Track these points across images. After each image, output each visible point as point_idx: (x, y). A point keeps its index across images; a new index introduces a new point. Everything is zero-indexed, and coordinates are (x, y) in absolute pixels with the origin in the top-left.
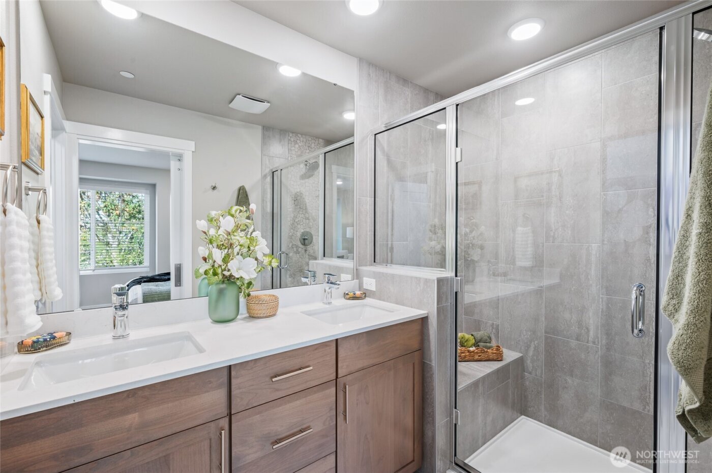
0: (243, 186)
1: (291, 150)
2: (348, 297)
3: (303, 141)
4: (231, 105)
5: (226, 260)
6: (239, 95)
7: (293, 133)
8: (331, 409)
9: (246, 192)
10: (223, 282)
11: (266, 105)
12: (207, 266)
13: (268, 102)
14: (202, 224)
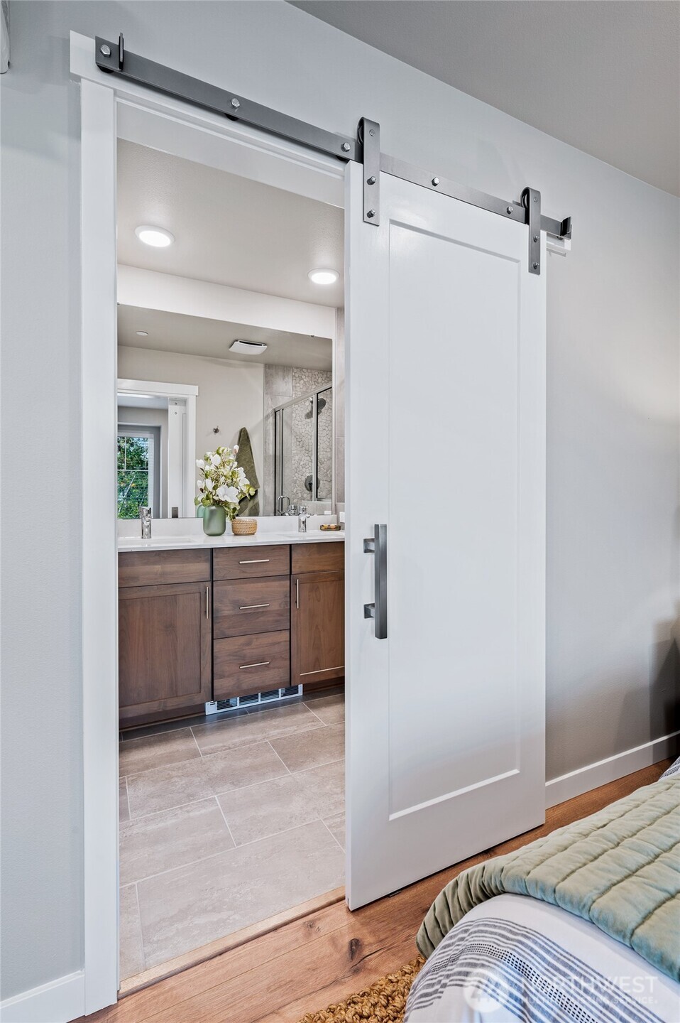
0: (244, 428)
1: (296, 387)
2: (323, 528)
3: (308, 376)
4: (231, 349)
5: (215, 488)
6: (237, 341)
7: (297, 368)
8: (286, 596)
9: (247, 434)
10: (214, 505)
11: (263, 348)
12: (203, 496)
13: (265, 345)
14: (201, 462)
